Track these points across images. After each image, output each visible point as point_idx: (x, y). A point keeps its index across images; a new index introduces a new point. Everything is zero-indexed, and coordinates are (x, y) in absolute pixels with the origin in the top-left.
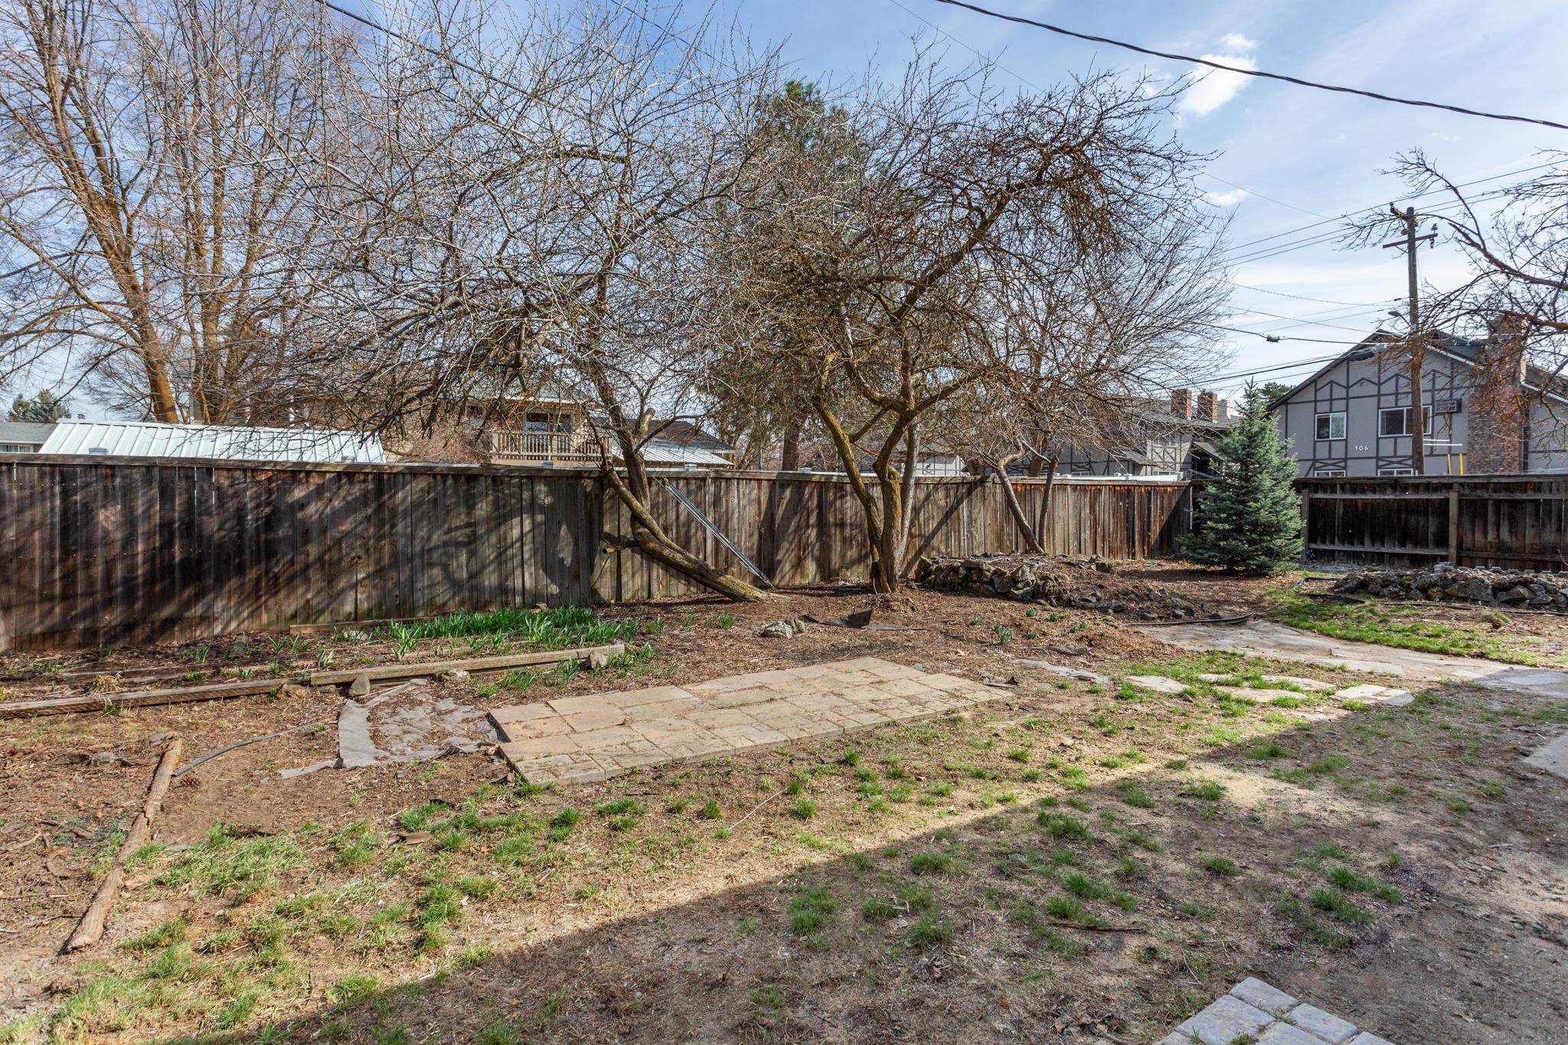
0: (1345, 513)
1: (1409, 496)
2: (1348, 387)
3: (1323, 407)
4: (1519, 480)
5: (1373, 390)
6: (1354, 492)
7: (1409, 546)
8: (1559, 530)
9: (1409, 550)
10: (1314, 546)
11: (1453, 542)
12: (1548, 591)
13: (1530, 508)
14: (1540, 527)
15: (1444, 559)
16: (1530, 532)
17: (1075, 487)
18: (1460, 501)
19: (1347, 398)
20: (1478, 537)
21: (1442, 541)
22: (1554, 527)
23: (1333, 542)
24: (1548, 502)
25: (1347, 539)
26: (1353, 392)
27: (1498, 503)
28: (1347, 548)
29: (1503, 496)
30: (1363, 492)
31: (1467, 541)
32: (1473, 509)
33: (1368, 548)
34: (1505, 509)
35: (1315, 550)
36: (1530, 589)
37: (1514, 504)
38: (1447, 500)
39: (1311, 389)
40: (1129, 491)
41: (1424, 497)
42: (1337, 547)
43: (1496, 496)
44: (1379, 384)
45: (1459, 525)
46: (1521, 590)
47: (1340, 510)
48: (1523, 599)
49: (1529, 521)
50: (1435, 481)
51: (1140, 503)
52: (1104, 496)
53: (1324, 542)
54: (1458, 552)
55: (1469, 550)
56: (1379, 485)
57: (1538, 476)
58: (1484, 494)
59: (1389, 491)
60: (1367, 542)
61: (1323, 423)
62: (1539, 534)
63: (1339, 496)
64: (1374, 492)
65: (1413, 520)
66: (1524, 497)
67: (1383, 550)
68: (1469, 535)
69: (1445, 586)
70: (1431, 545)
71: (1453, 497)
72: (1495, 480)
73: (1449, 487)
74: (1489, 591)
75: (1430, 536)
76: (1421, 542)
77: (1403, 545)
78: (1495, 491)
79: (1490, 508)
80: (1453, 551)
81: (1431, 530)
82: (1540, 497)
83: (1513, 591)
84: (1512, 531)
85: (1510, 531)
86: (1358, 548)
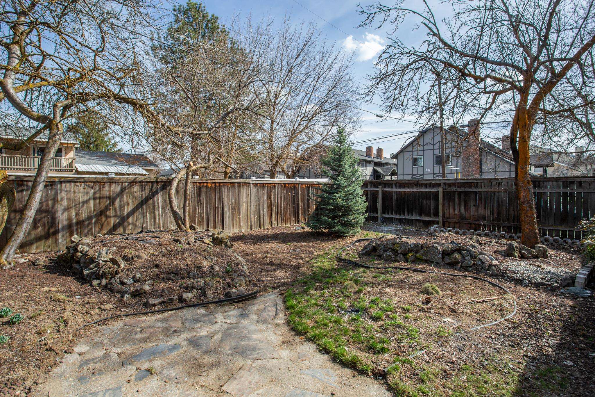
0: (397, 199)
1: (423, 190)
2: (423, 146)
3: (415, 153)
4: (468, 181)
5: (431, 147)
6: (400, 187)
7: (423, 215)
8: (485, 208)
9: (423, 218)
10: (384, 215)
11: (441, 214)
12: (472, 256)
13: (473, 196)
14: (477, 206)
15: (437, 223)
16: (473, 209)
17: (255, 185)
18: (444, 192)
19: (423, 150)
20: (452, 211)
21: (436, 214)
22: (483, 206)
23: (392, 214)
24: (481, 193)
25: (398, 212)
26: (426, 148)
27: (460, 193)
28: (398, 217)
29: (461, 190)
30: (404, 187)
31: (447, 215)
32: (449, 196)
33: (406, 217)
34: (462, 197)
35: (385, 218)
36: (462, 255)
37: (466, 194)
38: (438, 192)
39: (411, 147)
40: (295, 187)
41: (429, 190)
42: (393, 216)
43: (459, 190)
44: (434, 145)
45: (443, 205)
46: (457, 255)
47: (395, 197)
48: (457, 263)
49: (473, 203)
50: (433, 182)
51: (303, 193)
52: (277, 189)
53: (388, 214)
54: (443, 220)
55: (448, 218)
56: (411, 184)
57: (477, 179)
58: (453, 189)
59: (415, 187)
60: (406, 213)
61: (415, 160)
62: (477, 210)
63: (394, 189)
64: (409, 188)
65: (424, 202)
66: (470, 190)
67: (412, 218)
68: (448, 210)
69: (417, 252)
70: (432, 216)
71: (441, 190)
72: (458, 182)
73: (439, 185)
74: (440, 256)
75: (432, 211)
76: (428, 214)
77: (421, 215)
78: (458, 187)
79: (456, 195)
80: (440, 219)
81: (432, 208)
82: (477, 190)
83: (452, 256)
84: (466, 208)
85: (465, 208)
86: (402, 217)
